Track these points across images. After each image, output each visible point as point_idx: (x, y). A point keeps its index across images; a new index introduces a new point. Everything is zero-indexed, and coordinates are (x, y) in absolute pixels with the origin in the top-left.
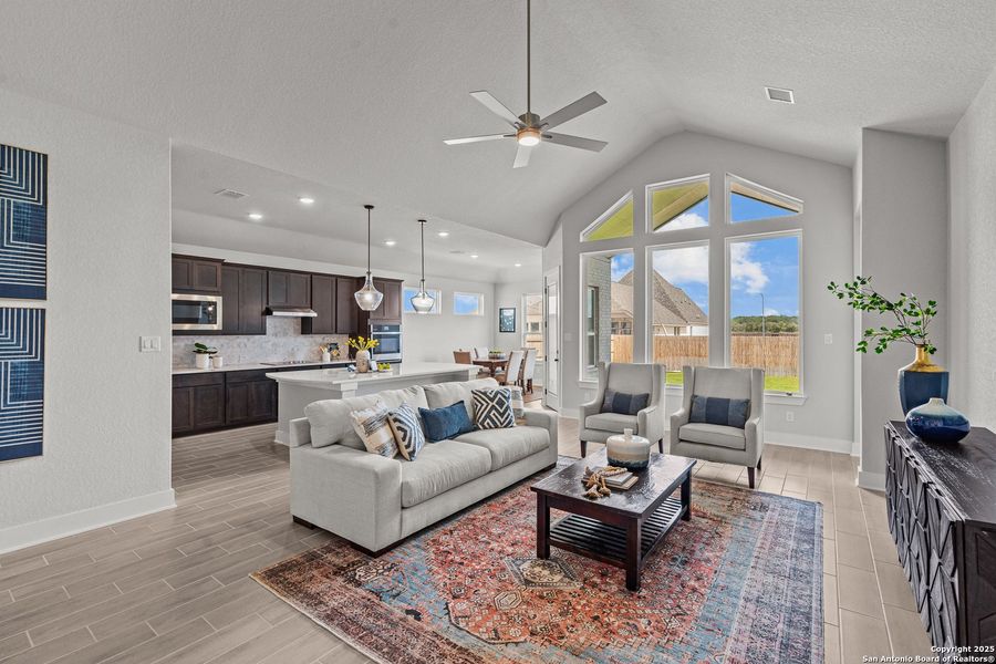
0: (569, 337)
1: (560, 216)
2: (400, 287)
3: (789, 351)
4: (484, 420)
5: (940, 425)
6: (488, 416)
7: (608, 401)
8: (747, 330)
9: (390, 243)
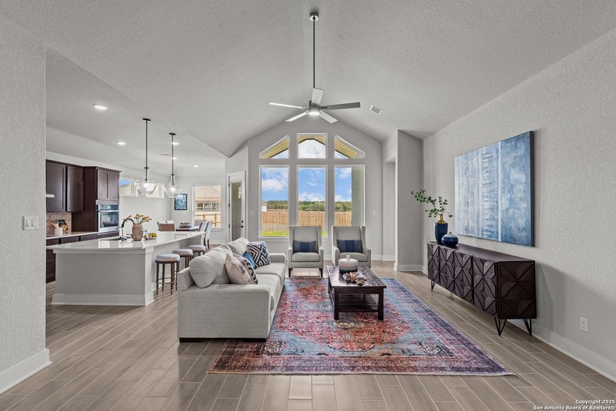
0: (252, 213)
1: (247, 141)
2: (118, 176)
3: (314, 218)
4: (259, 261)
5: (452, 240)
6: (260, 259)
7: (298, 246)
8: (275, 208)
9: (121, 144)
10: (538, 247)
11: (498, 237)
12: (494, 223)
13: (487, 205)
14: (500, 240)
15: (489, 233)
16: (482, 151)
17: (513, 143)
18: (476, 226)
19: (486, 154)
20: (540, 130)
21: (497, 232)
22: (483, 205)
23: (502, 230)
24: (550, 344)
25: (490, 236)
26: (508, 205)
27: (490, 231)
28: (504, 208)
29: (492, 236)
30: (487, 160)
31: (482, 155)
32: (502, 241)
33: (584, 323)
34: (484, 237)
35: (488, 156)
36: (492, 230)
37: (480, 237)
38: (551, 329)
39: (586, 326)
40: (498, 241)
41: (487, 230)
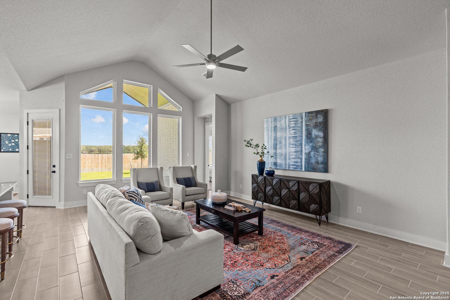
10: (331, 173)
11: (302, 169)
12: (299, 160)
13: (293, 150)
14: (303, 170)
15: (295, 167)
16: (289, 117)
17: (314, 114)
18: (283, 162)
19: (293, 119)
20: (332, 109)
21: (302, 166)
22: (289, 150)
23: (305, 165)
24: (340, 224)
25: (295, 168)
26: (310, 150)
27: (296, 165)
28: (307, 151)
29: (297, 168)
30: (293, 122)
31: (290, 119)
32: (305, 171)
33: (359, 209)
34: (291, 169)
35: (295, 120)
36: (297, 164)
37: (287, 168)
38: (339, 216)
39: (361, 210)
40: (302, 171)
41: (293, 165)
